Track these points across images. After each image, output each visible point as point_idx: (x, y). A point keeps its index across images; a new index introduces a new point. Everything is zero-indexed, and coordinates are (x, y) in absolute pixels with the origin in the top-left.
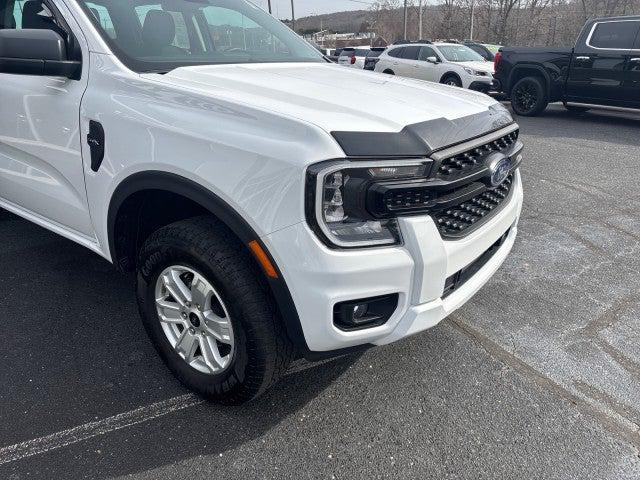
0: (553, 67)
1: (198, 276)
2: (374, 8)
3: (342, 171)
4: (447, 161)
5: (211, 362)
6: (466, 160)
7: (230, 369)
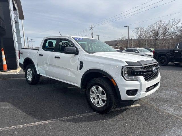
0: (169, 54)
1: (100, 87)
2: (119, 40)
3: (127, 67)
4: (145, 67)
5: (101, 104)
6: (148, 67)
7: (106, 105)
